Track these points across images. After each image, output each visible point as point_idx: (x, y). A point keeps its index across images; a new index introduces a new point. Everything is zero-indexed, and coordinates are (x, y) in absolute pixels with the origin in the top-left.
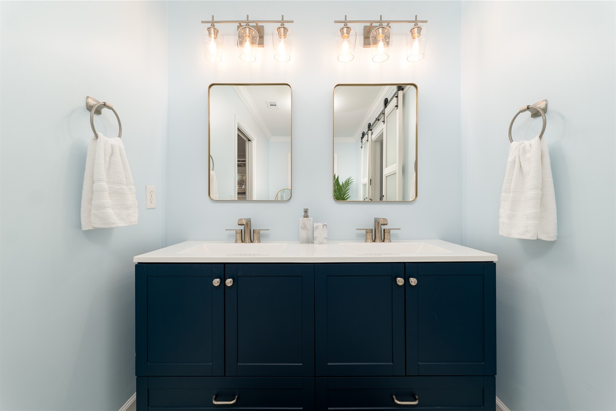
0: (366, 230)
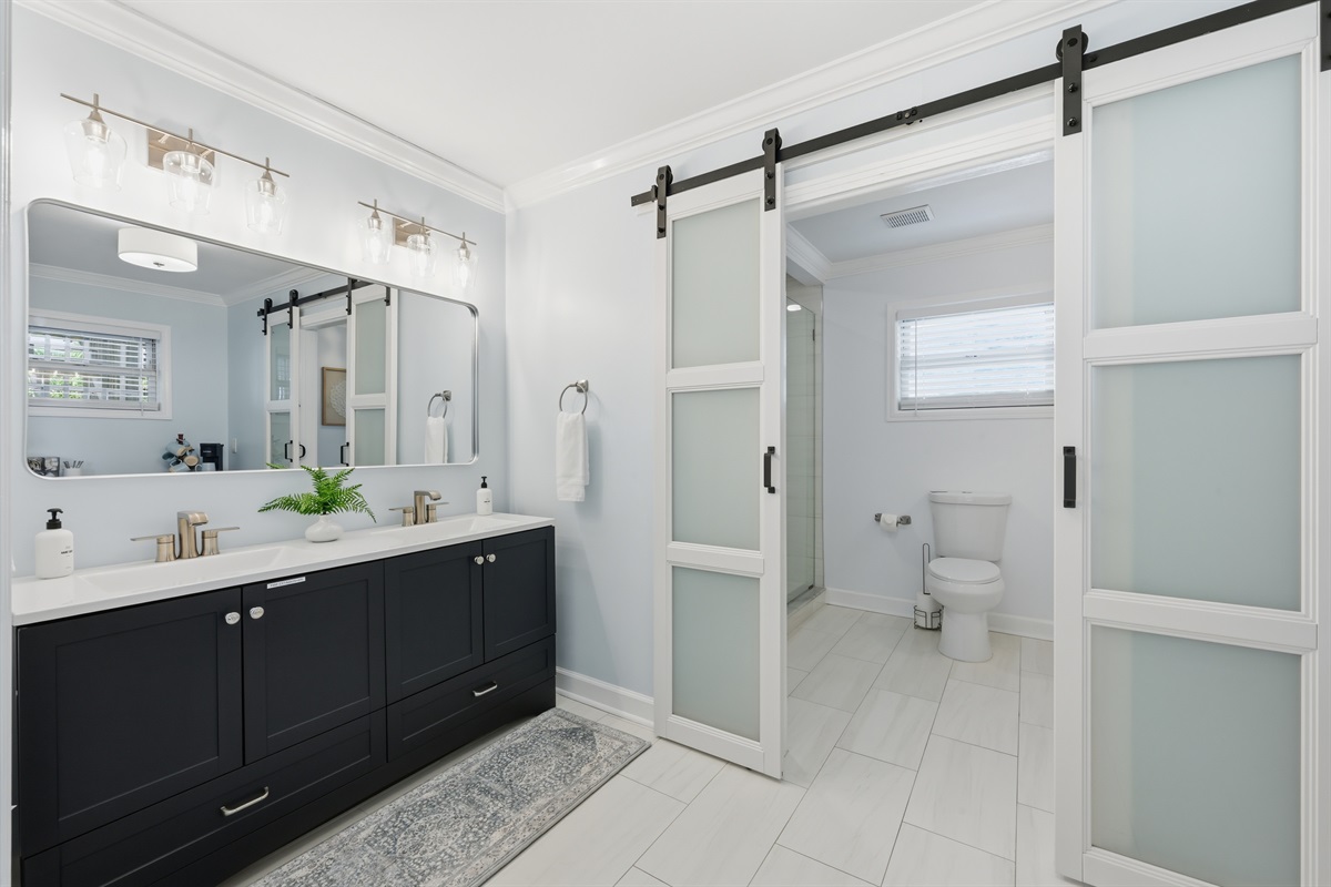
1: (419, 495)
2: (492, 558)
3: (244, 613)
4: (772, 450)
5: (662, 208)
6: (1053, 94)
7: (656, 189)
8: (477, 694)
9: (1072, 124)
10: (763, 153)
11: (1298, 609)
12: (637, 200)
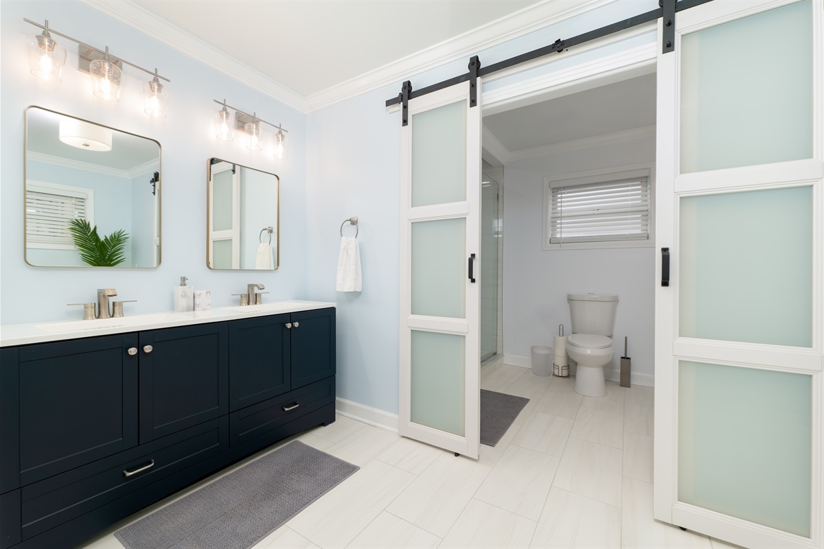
0: (241, 295)
1: (251, 287)
2: (296, 324)
3: (140, 349)
4: (473, 255)
5: (405, 107)
6: (656, 29)
7: (401, 95)
8: (287, 409)
9: (668, 46)
10: (469, 71)
11: (810, 346)
12: (389, 103)
